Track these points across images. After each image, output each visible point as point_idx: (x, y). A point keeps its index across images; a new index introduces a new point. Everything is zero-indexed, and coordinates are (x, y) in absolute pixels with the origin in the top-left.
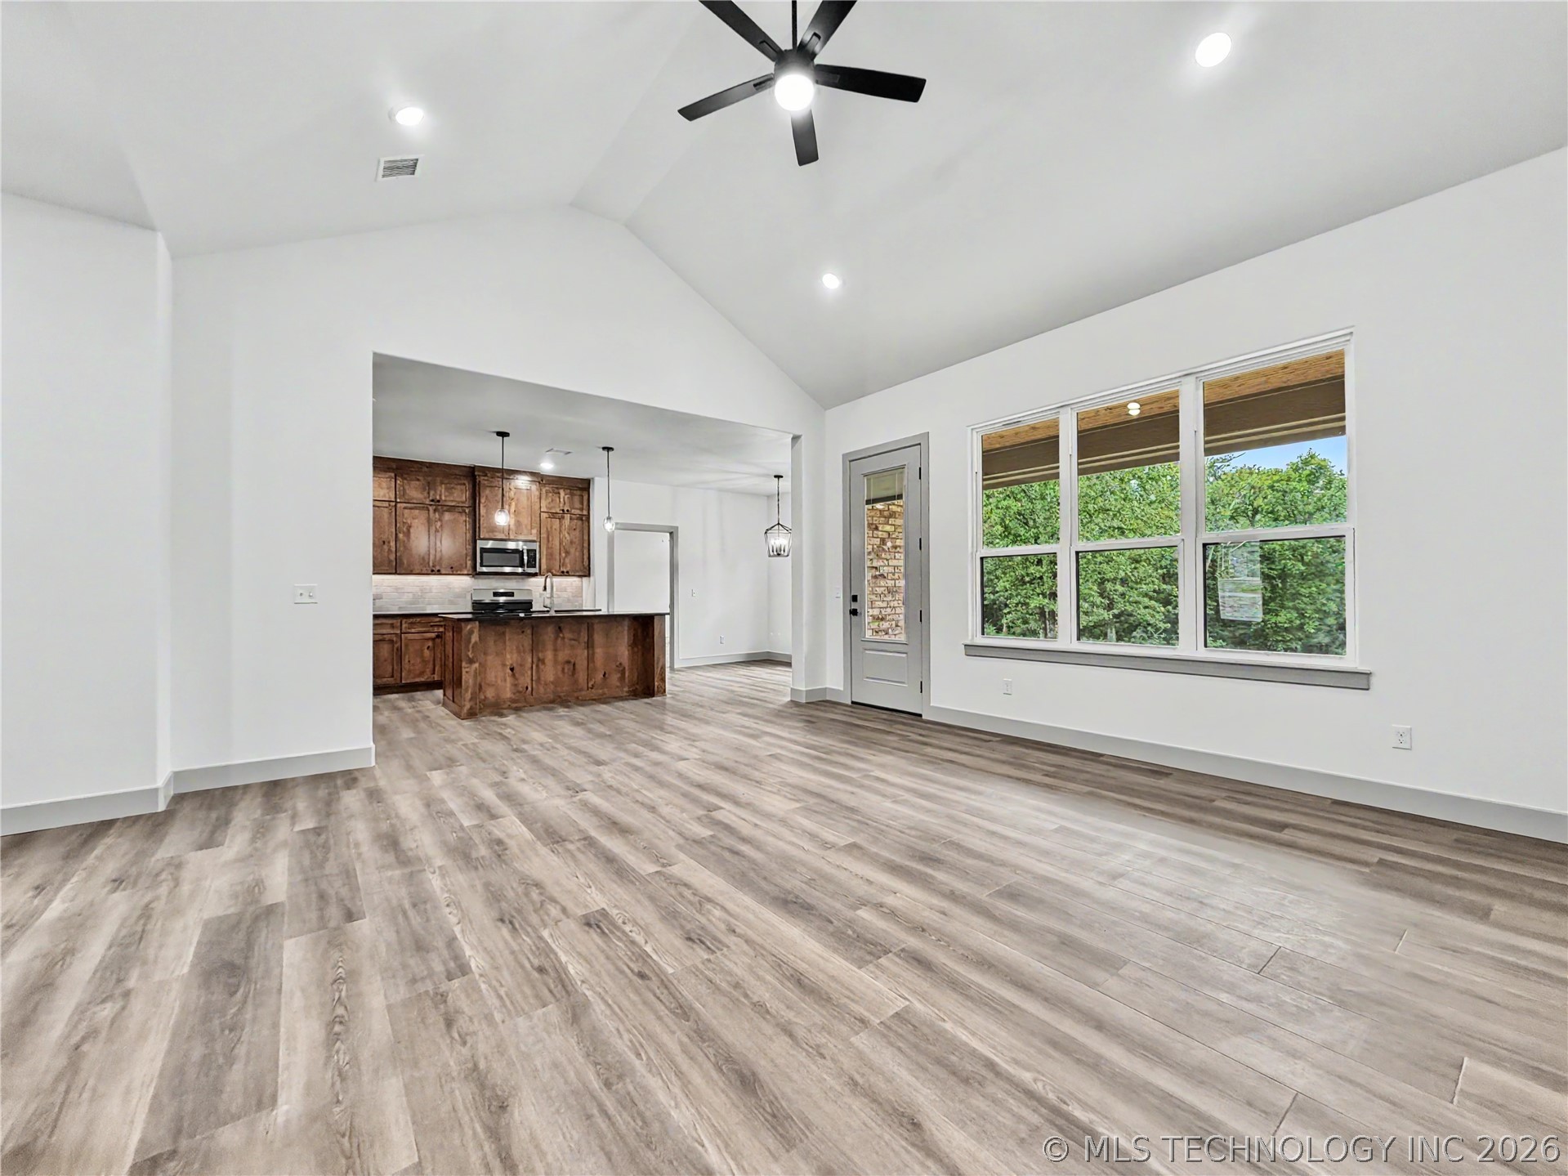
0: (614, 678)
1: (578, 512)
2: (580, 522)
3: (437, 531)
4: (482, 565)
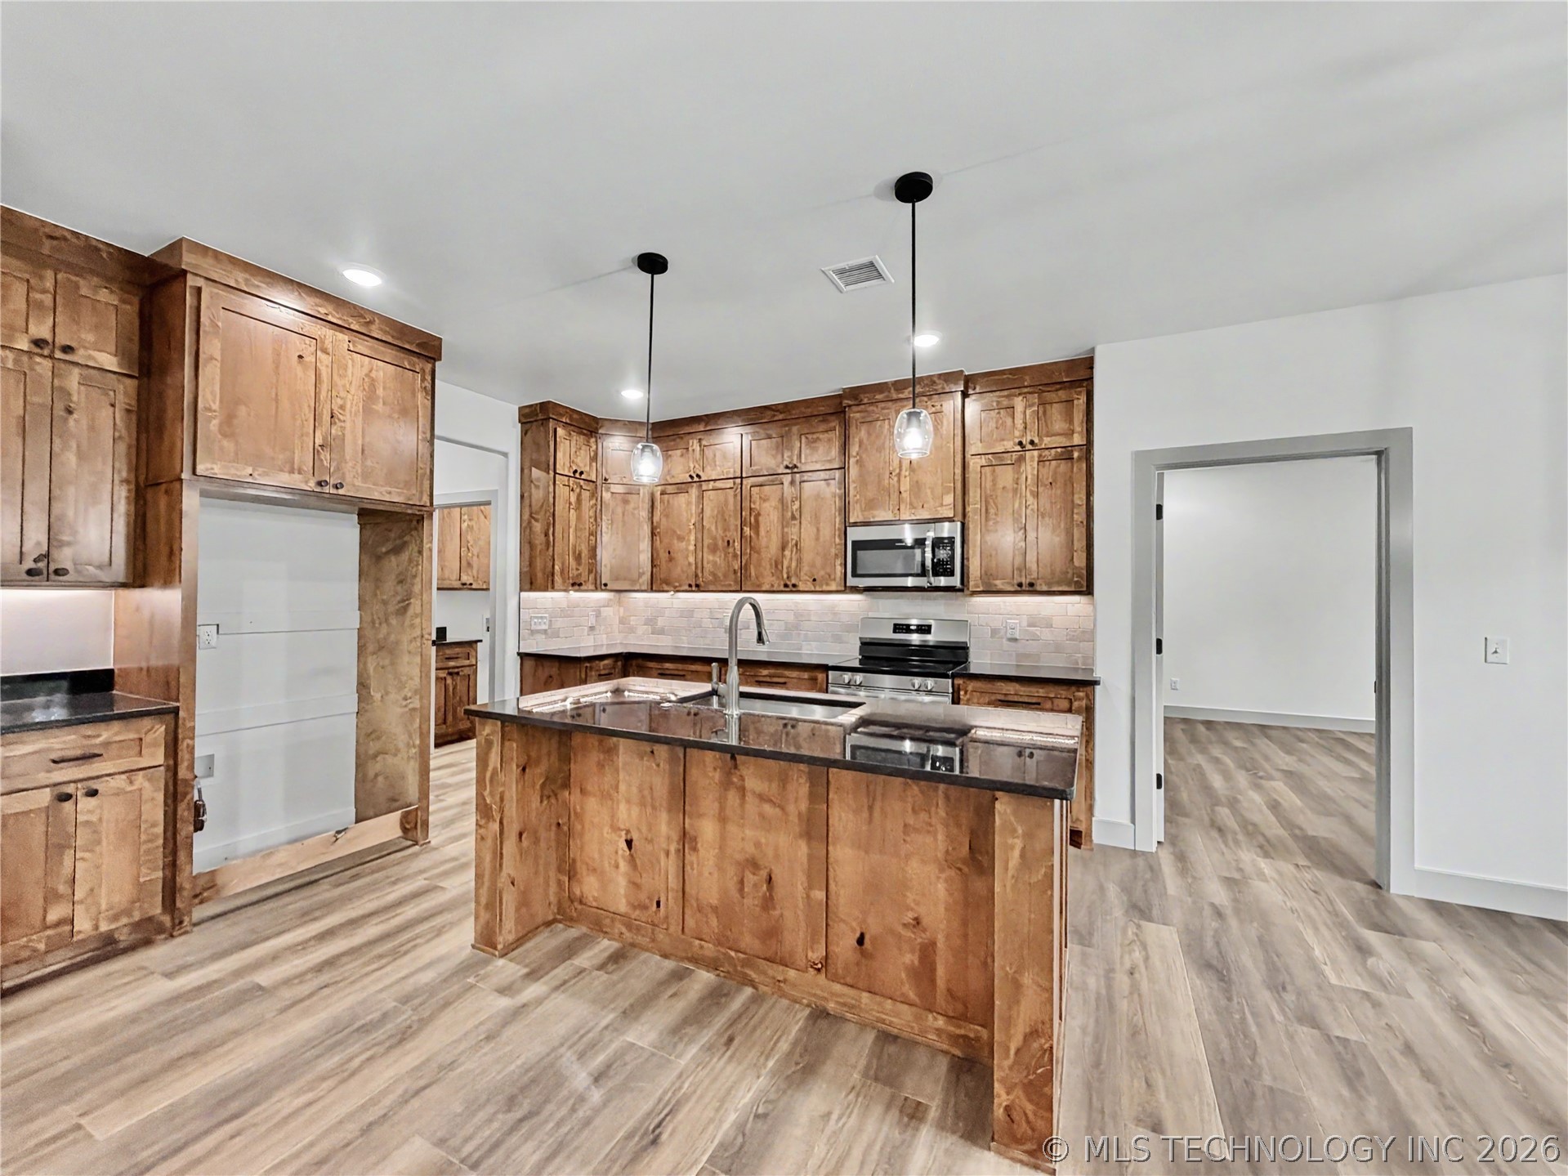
0: (898, 963)
1: (1063, 441)
2: (1063, 466)
3: (793, 518)
4: (855, 575)
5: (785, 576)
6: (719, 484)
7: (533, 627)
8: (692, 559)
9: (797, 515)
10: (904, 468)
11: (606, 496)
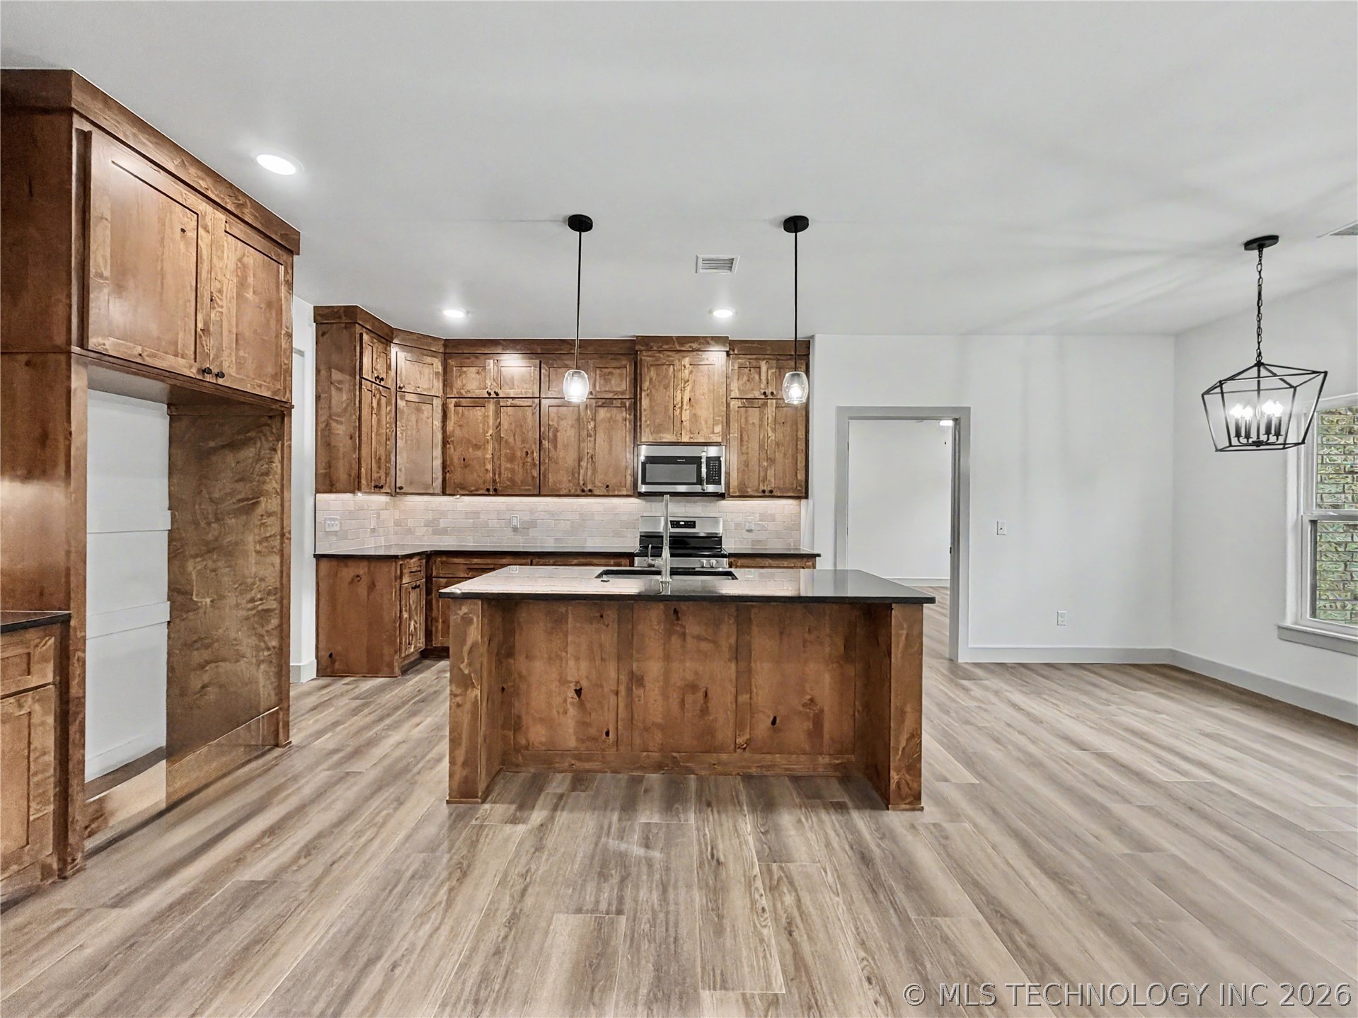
0: (798, 731)
3: (589, 435)
4: (644, 482)
5: (581, 483)
6: (516, 402)
7: (328, 530)
8: (489, 467)
9: (592, 434)
10: (685, 403)
11: (401, 403)
